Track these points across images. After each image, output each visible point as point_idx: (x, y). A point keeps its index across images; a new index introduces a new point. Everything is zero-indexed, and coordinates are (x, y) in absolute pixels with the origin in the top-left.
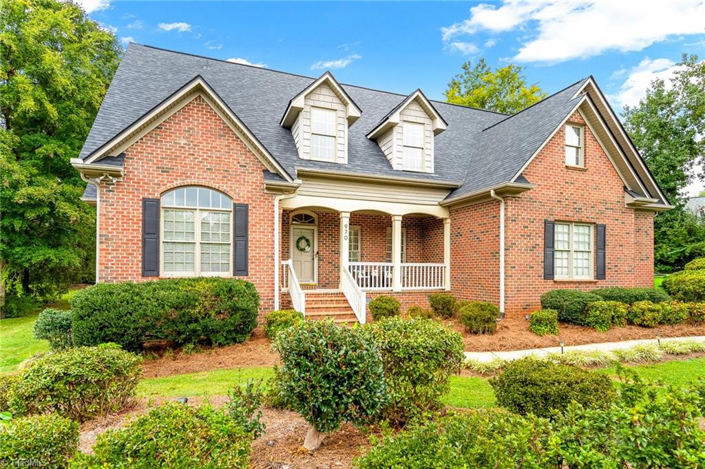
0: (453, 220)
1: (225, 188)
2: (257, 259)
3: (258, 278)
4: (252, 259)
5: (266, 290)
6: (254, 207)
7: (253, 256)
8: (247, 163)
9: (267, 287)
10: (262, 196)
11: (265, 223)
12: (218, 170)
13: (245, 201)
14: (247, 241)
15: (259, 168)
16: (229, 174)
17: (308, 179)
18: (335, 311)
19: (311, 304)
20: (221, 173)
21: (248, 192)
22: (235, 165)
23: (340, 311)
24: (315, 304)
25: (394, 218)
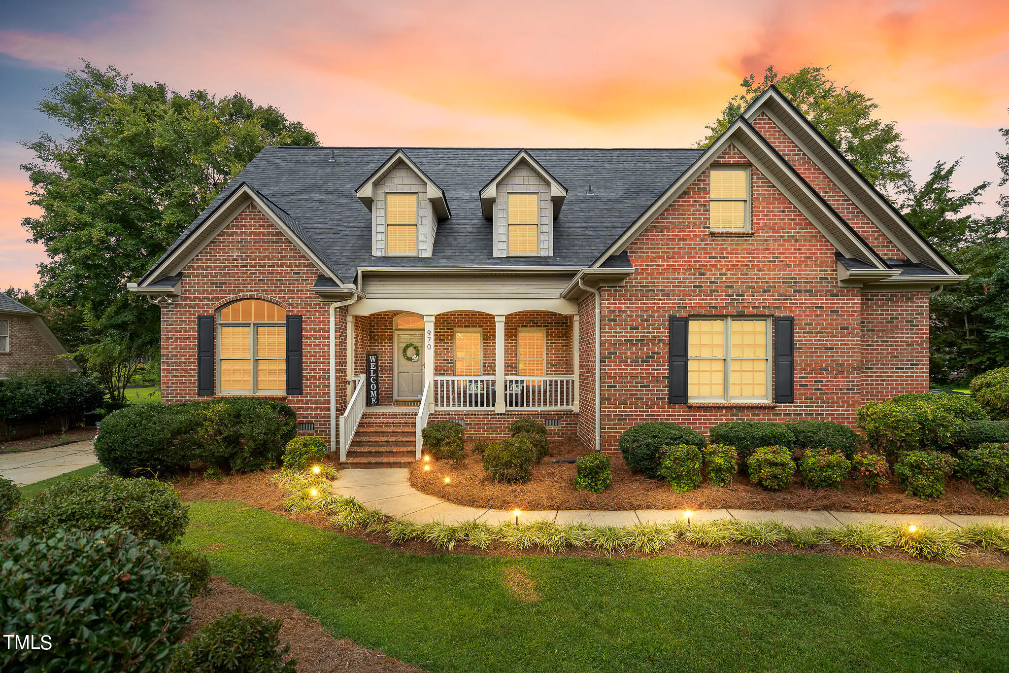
1: (277, 299)
2: (312, 376)
3: (313, 397)
4: (307, 376)
5: (322, 411)
6: (308, 318)
7: (308, 373)
8: (300, 270)
9: (324, 407)
10: (317, 304)
11: (320, 335)
12: (270, 280)
13: (298, 311)
14: (301, 355)
15: (314, 273)
16: (282, 284)
18: (404, 436)
19: (382, 426)
20: (274, 284)
21: (301, 301)
22: (288, 273)
24: (386, 426)
25: (497, 319)
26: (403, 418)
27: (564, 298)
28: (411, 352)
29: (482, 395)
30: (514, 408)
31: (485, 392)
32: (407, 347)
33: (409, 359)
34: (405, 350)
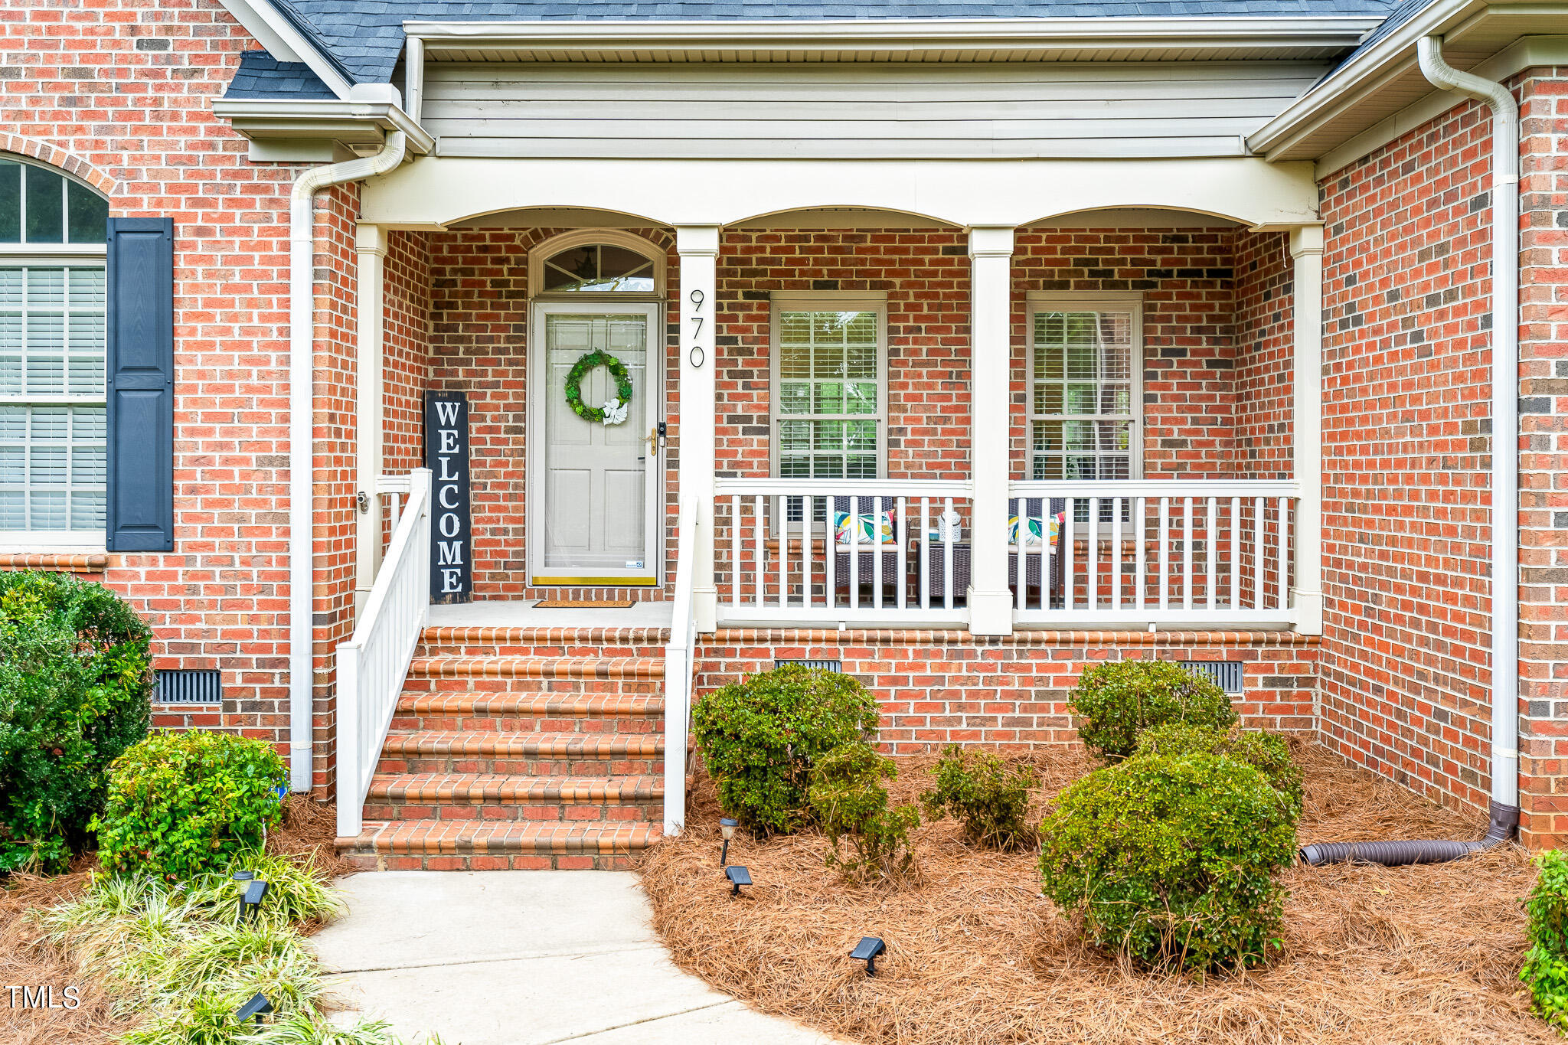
0: (1333, 231)
1: (71, 151)
2: (215, 474)
3: (218, 561)
4: (191, 475)
5: (254, 619)
6: (200, 232)
7: (196, 461)
8: (169, 30)
9: (263, 605)
10: (236, 175)
11: (251, 303)
12: (42, 73)
13: (159, 203)
14: (168, 387)
15: (225, 45)
16: (92, 87)
17: (503, 77)
18: (597, 729)
19: (499, 687)
20: (57, 87)
21: (174, 160)
22: (116, 44)
23: (626, 729)
24: (520, 687)
25: (978, 243)
26: (584, 652)
27: (1261, 155)
28: (598, 387)
29: (890, 560)
30: (1045, 615)
31: (901, 549)
32: (584, 365)
33: (593, 416)
34: (574, 379)
